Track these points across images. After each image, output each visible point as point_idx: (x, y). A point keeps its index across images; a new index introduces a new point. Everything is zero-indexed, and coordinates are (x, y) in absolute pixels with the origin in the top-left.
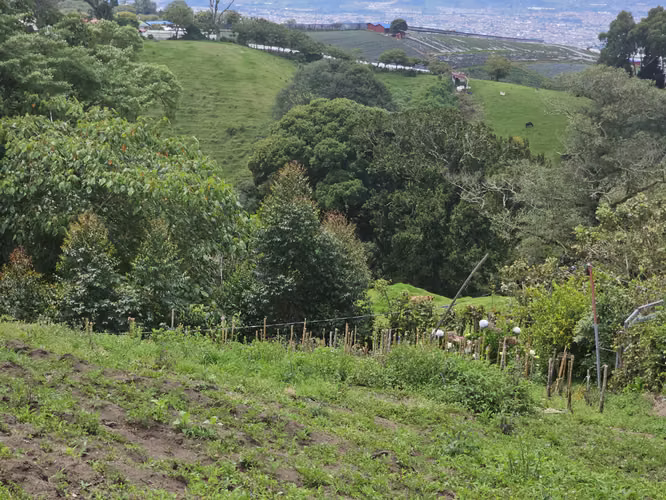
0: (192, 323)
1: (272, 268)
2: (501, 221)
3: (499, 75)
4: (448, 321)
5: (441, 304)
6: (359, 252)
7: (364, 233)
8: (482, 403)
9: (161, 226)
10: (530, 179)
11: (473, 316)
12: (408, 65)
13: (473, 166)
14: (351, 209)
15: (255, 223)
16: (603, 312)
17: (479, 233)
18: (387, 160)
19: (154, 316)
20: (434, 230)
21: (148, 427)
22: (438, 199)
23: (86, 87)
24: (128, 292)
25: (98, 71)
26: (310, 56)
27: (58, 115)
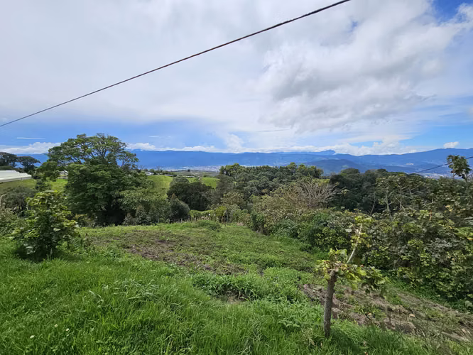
0: (161, 221)
1: (173, 211)
2: (208, 198)
3: (205, 176)
4: (204, 215)
5: (202, 213)
6: (187, 206)
7: (186, 203)
8: (214, 228)
9: (153, 206)
10: (212, 192)
11: (207, 214)
12: (191, 176)
13: (203, 191)
14: (185, 200)
15: (170, 204)
16: (227, 211)
17: (205, 200)
18: (190, 191)
19: (154, 221)
20: (199, 201)
21: (163, 241)
22: (198, 196)
23: (138, 184)
24: (148, 218)
25: (139, 181)
26: (175, 176)
27: (133, 189)
